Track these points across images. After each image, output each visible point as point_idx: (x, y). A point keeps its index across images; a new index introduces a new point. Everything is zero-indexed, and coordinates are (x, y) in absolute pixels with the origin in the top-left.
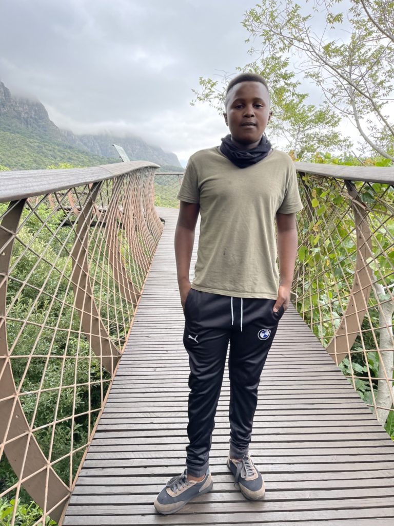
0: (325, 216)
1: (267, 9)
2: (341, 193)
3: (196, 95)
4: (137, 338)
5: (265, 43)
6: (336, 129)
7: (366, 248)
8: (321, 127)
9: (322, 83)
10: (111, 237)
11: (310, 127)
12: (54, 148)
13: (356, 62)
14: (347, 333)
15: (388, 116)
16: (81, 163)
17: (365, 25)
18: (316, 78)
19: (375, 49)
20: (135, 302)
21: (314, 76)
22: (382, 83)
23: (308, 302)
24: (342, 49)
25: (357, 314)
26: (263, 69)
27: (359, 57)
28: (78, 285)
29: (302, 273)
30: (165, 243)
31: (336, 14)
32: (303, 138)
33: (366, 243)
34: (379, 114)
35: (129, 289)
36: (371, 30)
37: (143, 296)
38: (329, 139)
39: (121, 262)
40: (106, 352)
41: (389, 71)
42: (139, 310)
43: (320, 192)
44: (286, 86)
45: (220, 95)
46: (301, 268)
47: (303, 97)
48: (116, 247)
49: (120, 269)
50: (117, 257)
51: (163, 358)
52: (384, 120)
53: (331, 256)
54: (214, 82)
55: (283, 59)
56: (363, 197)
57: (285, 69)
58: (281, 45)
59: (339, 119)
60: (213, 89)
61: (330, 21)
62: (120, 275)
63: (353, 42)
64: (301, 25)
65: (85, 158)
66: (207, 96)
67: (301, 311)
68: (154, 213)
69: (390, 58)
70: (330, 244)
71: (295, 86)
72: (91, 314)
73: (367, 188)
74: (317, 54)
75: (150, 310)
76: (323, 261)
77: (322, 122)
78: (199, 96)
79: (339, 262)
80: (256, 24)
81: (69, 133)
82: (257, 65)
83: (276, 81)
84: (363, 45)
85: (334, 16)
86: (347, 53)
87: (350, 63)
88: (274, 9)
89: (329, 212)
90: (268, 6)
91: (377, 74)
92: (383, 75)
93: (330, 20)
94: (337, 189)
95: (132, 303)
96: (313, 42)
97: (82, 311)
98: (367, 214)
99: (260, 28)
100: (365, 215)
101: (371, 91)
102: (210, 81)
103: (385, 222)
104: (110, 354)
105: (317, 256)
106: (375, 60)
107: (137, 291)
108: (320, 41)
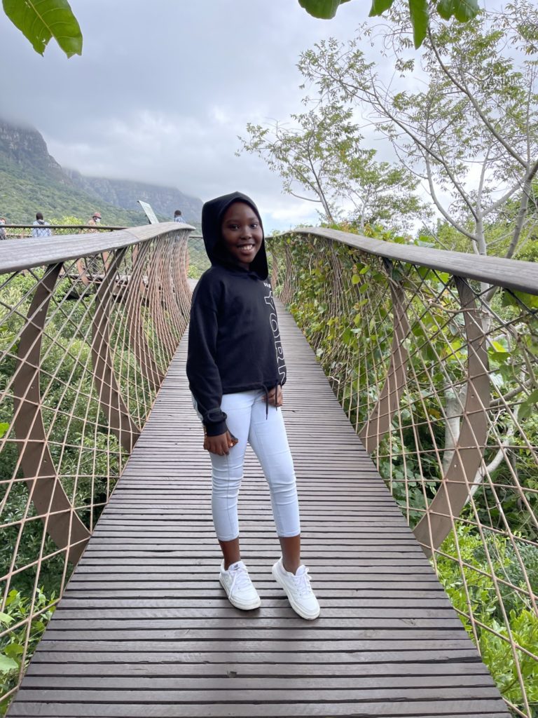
1: (326, 50)
2: (381, 270)
3: (244, 143)
4: (159, 416)
5: (321, 92)
6: (414, 193)
8: (397, 190)
9: (395, 138)
10: (134, 309)
11: (384, 189)
12: (53, 193)
13: (436, 116)
14: (379, 416)
18: (390, 131)
19: (457, 101)
20: (157, 383)
21: (385, 129)
22: (467, 141)
24: (420, 98)
25: (389, 396)
26: (322, 119)
27: (439, 109)
28: (99, 354)
31: (407, 60)
32: (375, 201)
33: (400, 323)
35: (151, 369)
37: (168, 377)
38: (405, 204)
39: (143, 339)
40: (125, 427)
41: (474, 128)
44: (348, 141)
45: (271, 146)
47: (372, 153)
48: (138, 321)
49: (142, 346)
50: (139, 332)
53: (373, 337)
54: (264, 130)
55: (345, 109)
58: (343, 93)
59: (419, 181)
60: (262, 139)
61: (400, 69)
62: (142, 352)
63: (431, 92)
66: (256, 145)
68: (186, 286)
71: (357, 140)
72: (111, 386)
74: (382, 107)
75: (174, 391)
77: (397, 184)
78: (246, 145)
79: (379, 344)
80: (314, 67)
82: (315, 114)
83: (337, 134)
84: (443, 95)
85: (405, 63)
86: (424, 104)
87: (428, 116)
88: (334, 51)
90: (327, 48)
91: (462, 130)
92: (468, 132)
93: (399, 66)
95: (155, 385)
96: (379, 92)
97: (102, 380)
99: (319, 72)
104: (130, 430)
106: (457, 114)
107: (160, 373)
108: (386, 91)
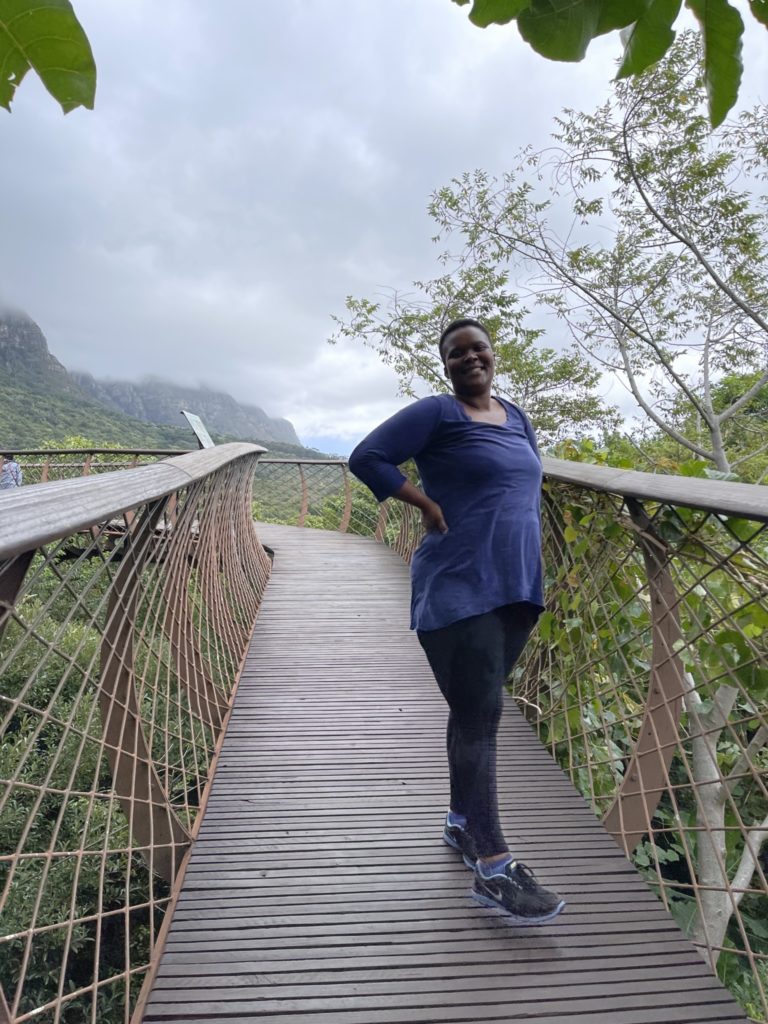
0: (587, 556)
1: (470, 188)
2: (619, 519)
3: (341, 325)
4: (224, 804)
6: (593, 392)
7: (670, 623)
8: (567, 387)
9: (566, 314)
10: (177, 594)
11: (547, 387)
12: (53, 405)
13: (626, 281)
14: (643, 791)
15: (687, 375)
16: (104, 435)
17: (640, 219)
18: (556, 304)
19: (659, 259)
20: (217, 722)
21: (552, 301)
22: (671, 316)
23: (561, 722)
24: (601, 257)
25: (660, 752)
26: (462, 286)
27: (630, 272)
28: (113, 696)
29: (548, 665)
30: (277, 598)
31: (592, 200)
32: (534, 405)
33: (671, 613)
34: (671, 372)
35: (206, 698)
36: (650, 227)
37: (236, 712)
38: (580, 408)
39: (192, 642)
40: (162, 836)
41: (684, 297)
42: (228, 742)
43: (578, 515)
44: (503, 317)
45: (384, 328)
46: (544, 654)
47: (532, 335)
48: (184, 613)
49: (190, 656)
50: (185, 632)
51: (280, 848)
52: (679, 382)
53: (604, 633)
54: (374, 304)
55: (497, 273)
56: (662, 530)
57: (501, 288)
58: (496, 250)
59: (598, 375)
60: (370, 317)
61: (580, 212)
62: (191, 668)
63: (621, 248)
64: (530, 216)
65: (115, 425)
66: (359, 327)
67: (548, 741)
68: (253, 538)
69: (684, 274)
70: (600, 609)
71: (519, 316)
72: (135, 755)
73: (667, 514)
74: (557, 267)
75: (250, 743)
76: (587, 644)
77: (568, 379)
78: (345, 327)
79: (618, 646)
80: (453, 213)
81: (85, 380)
82: (451, 280)
83: (485, 308)
84: (637, 253)
85: (588, 204)
86: (608, 265)
87: (614, 282)
88: (481, 190)
89: (594, 550)
90: (472, 184)
91: (663, 301)
92: (675, 303)
93: (579, 209)
94: (609, 510)
95: (212, 726)
96: (552, 247)
97: (119, 749)
98: (669, 561)
99: (460, 219)
100: (664, 560)
101: (654, 330)
102: (365, 304)
103: (704, 578)
104: (170, 841)
105: (575, 633)
106: (659, 278)
107: (221, 701)
108: (563, 246)
